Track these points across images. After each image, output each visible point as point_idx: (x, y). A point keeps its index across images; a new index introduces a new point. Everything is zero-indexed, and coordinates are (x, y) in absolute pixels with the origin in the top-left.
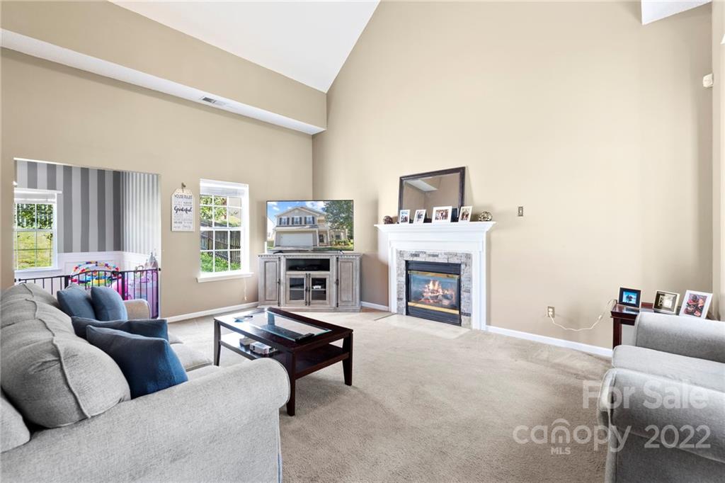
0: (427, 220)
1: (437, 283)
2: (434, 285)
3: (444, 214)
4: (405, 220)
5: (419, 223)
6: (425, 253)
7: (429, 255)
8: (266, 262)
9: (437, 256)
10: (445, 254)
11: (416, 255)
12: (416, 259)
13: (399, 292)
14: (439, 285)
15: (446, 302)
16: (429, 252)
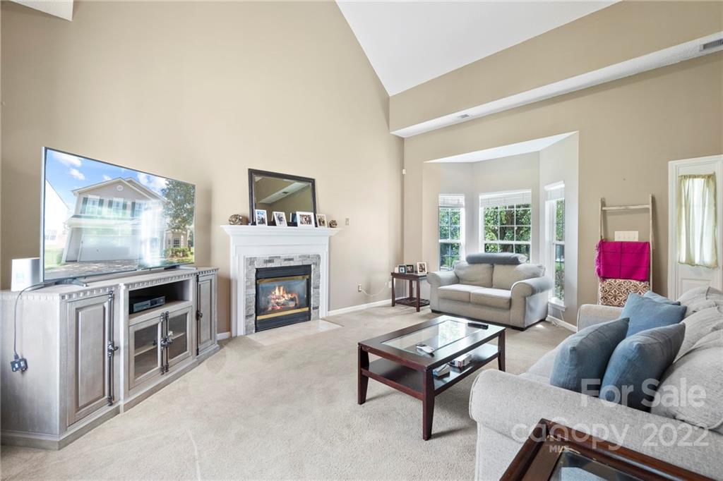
0: (293, 223)
1: (282, 288)
2: (279, 291)
3: (307, 219)
4: (262, 221)
5: (282, 226)
6: (279, 257)
7: (285, 260)
8: (78, 310)
9: (292, 259)
10: (300, 257)
11: (271, 261)
12: (270, 265)
13: (247, 307)
14: (283, 290)
15: (292, 304)
16: (283, 256)
